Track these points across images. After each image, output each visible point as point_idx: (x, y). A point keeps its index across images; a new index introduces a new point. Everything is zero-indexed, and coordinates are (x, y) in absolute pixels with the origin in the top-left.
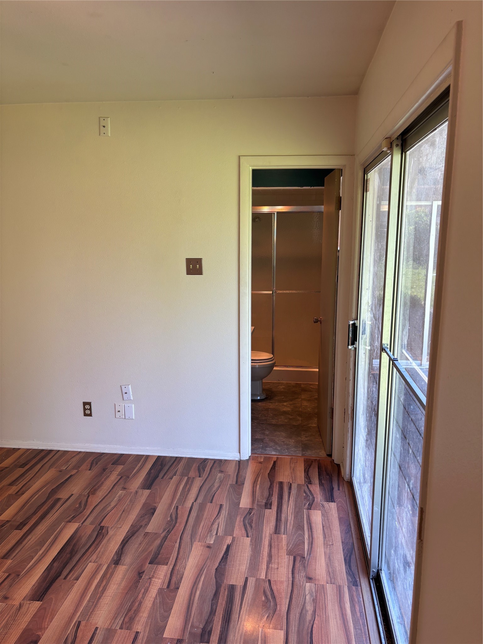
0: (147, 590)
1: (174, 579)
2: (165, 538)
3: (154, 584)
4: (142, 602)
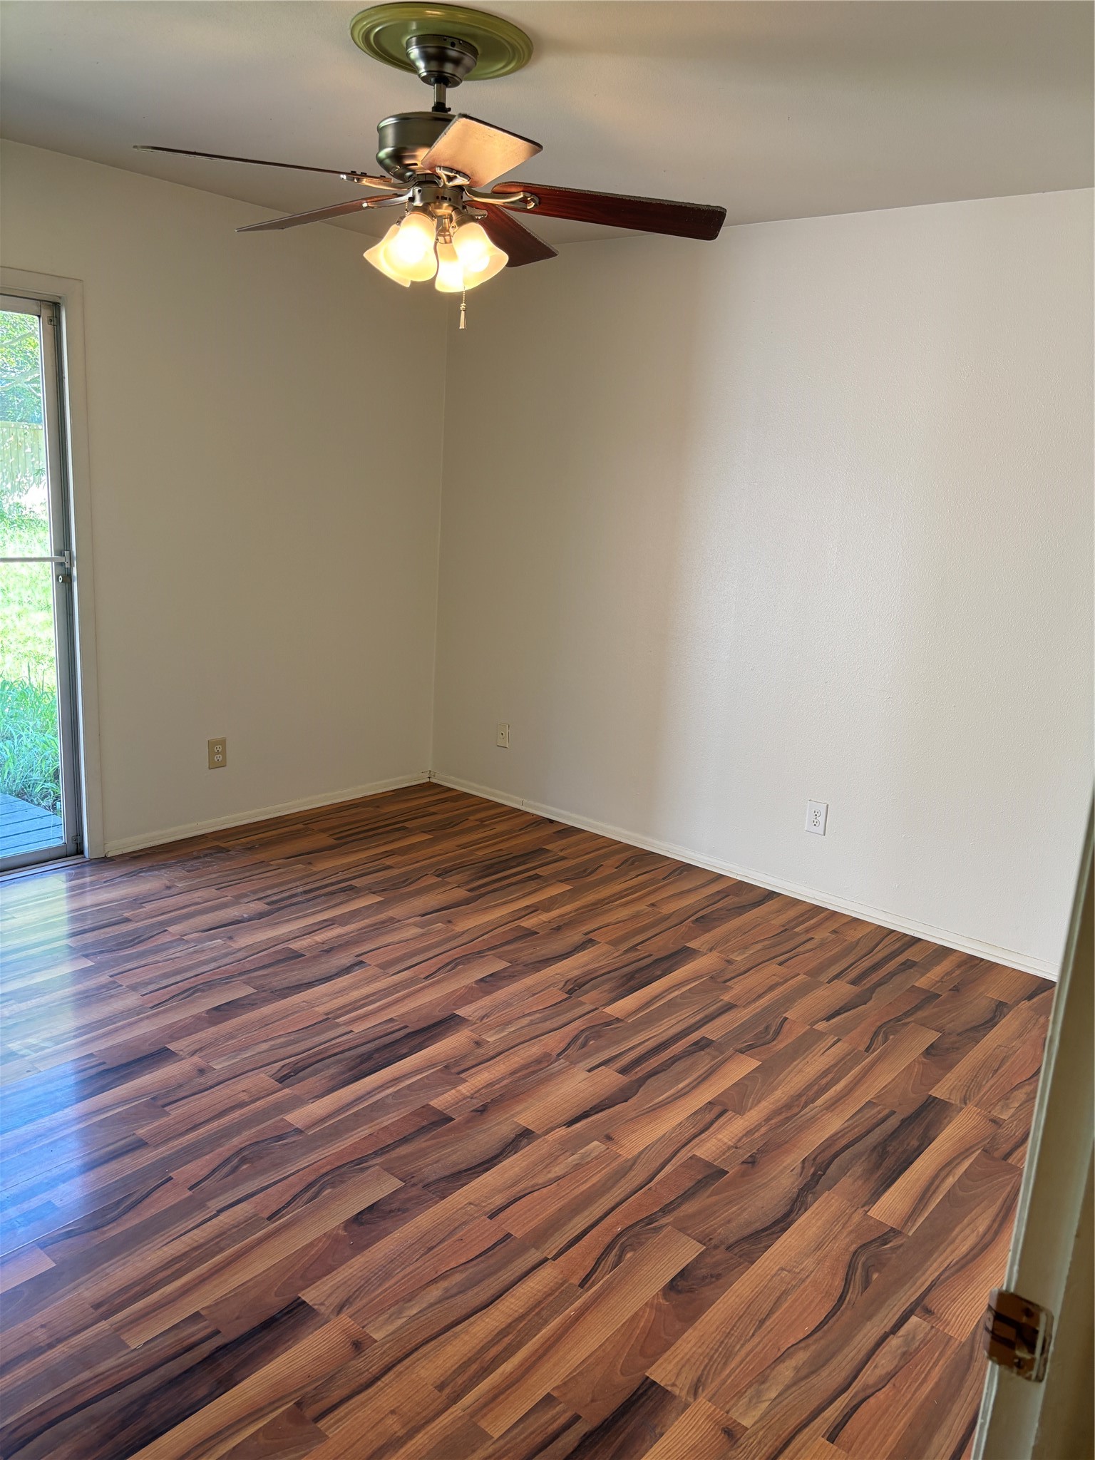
0: (749, 1133)
1: (709, 1117)
2: (666, 1210)
3: (733, 1136)
4: (765, 1121)
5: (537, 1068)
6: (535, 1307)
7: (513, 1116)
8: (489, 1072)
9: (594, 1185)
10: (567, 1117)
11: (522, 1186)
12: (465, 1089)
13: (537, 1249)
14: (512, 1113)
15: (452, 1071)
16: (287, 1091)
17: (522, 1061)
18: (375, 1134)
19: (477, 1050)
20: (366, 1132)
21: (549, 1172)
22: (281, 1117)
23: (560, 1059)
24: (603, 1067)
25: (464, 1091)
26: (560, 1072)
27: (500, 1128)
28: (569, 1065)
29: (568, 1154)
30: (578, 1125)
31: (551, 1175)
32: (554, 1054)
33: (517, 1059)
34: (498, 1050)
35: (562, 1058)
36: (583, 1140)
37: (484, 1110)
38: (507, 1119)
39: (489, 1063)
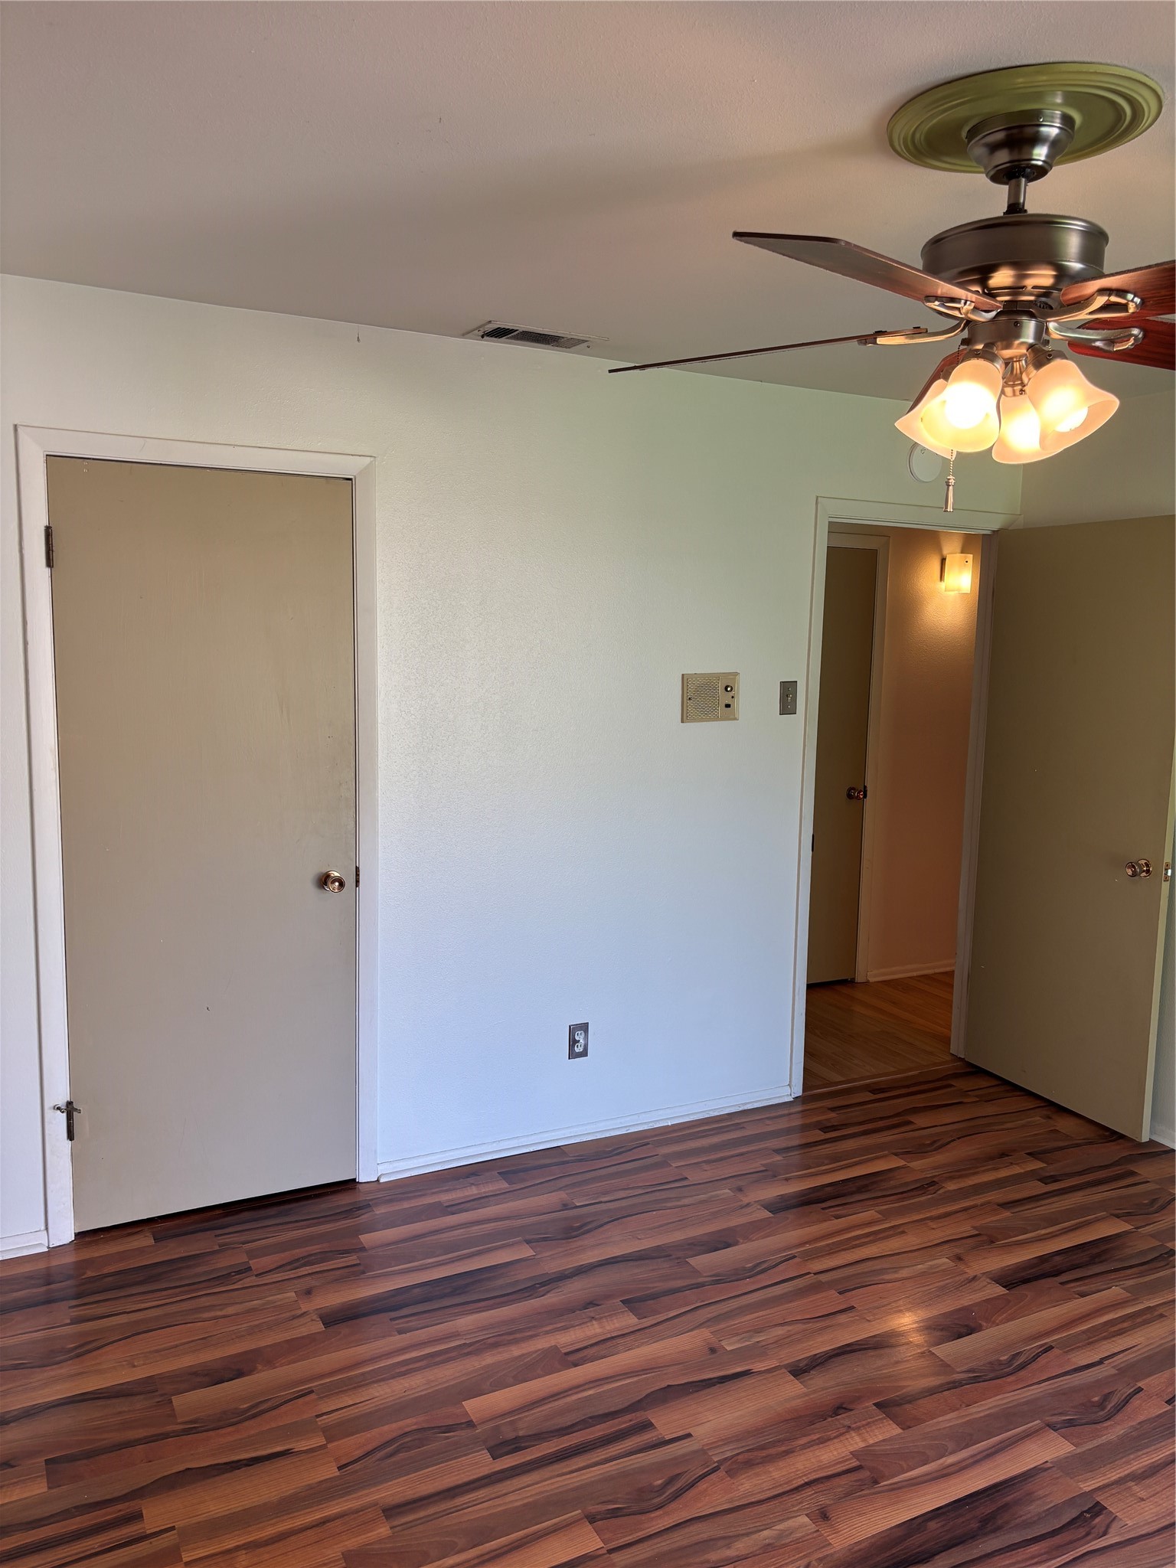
5: (755, 1453)
6: (832, 1253)
7: (806, 1395)
8: (820, 1461)
9: (751, 1314)
10: (748, 1381)
11: (819, 1325)
12: (856, 1442)
13: (821, 1281)
14: (807, 1398)
15: (868, 1473)
16: (1087, 1486)
17: (771, 1469)
18: (963, 1406)
19: (828, 1502)
20: (974, 1410)
21: (789, 1331)
22: (1079, 1450)
23: (717, 1462)
24: (667, 1438)
25: (857, 1439)
26: (727, 1441)
27: (825, 1385)
28: (710, 1449)
29: (763, 1343)
30: (739, 1369)
31: (790, 1328)
32: (721, 1473)
33: (776, 1474)
34: (797, 1497)
35: (715, 1463)
36: (741, 1354)
37: (838, 1408)
38: (815, 1392)
39: (817, 1476)
